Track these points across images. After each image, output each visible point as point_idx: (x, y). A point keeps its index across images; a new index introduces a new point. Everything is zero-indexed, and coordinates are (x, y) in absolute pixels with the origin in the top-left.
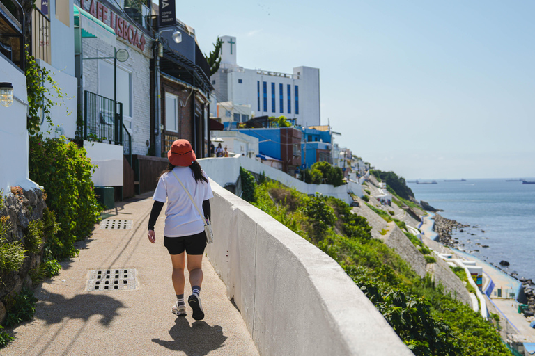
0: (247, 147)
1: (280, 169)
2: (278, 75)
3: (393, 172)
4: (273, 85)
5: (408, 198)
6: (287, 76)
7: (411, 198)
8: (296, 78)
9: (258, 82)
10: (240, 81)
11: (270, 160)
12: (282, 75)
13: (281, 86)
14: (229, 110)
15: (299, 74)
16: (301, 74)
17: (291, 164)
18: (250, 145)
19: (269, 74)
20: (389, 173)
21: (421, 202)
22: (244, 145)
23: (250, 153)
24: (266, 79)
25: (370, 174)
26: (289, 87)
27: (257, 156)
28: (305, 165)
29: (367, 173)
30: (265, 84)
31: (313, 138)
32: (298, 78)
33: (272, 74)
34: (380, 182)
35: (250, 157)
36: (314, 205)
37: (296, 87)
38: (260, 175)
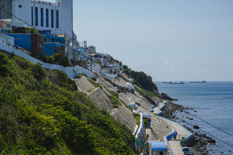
0: (7, 41)
1: (29, 55)
2: (45, 3)
3: (143, 72)
4: (42, 9)
5: (153, 91)
6: (51, 4)
7: (155, 91)
8: (57, 5)
9: (32, 7)
10: (20, 6)
11: (21, 49)
12: (48, 3)
13: (47, 10)
14: (8, 24)
15: (59, 3)
16: (60, 3)
17: (36, 52)
18: (8, 40)
19: (39, 2)
20: (140, 73)
21: (162, 93)
22: (5, 40)
23: (9, 44)
24: (37, 5)
25: (123, 72)
26: (52, 11)
27: (14, 46)
28: (43, 53)
29: (121, 72)
30: (36, 9)
31: (55, 41)
32: (59, 5)
33: (41, 2)
34: (130, 78)
35: (9, 46)
36: (35, 67)
37: (57, 12)
38: (12, 54)
